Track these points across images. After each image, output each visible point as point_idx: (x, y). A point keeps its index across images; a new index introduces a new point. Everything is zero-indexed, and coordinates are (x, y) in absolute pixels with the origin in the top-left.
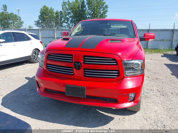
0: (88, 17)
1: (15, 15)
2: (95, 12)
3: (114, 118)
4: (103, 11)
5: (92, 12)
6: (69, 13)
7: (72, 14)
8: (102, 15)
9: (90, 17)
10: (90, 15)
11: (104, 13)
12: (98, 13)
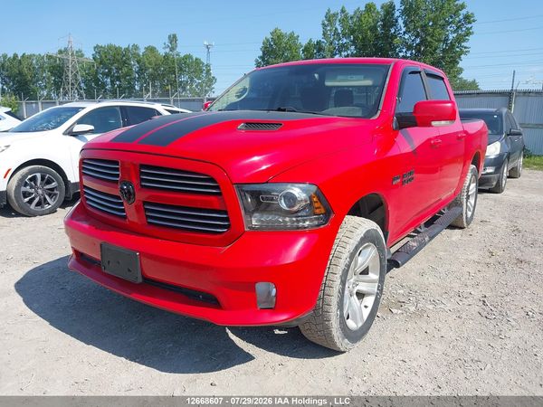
0: (401, 54)
1: (196, 59)
2: (429, 39)
3: (252, 358)
4: (455, 35)
5: (418, 41)
6: (343, 47)
7: (353, 47)
8: (452, 46)
9: (408, 55)
10: (408, 50)
11: (460, 39)
12: (439, 41)
